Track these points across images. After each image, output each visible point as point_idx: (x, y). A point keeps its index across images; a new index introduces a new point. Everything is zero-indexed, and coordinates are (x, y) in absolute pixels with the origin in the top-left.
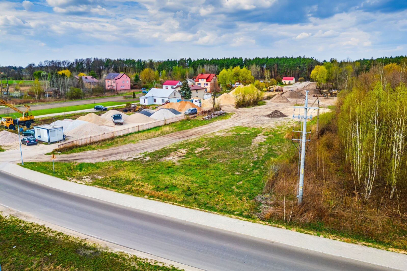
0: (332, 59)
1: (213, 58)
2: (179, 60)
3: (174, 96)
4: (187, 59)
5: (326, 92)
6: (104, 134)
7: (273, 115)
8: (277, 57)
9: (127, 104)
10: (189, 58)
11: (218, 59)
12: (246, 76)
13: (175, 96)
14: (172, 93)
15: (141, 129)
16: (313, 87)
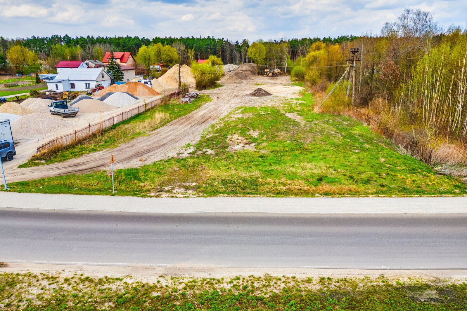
0: (244, 40)
1: (99, 36)
2: (50, 38)
3: (102, 79)
4: (62, 37)
5: (268, 72)
6: (89, 126)
7: (259, 94)
8: (181, 37)
9: (31, 91)
10: (66, 35)
11: (106, 37)
12: (172, 55)
13: (104, 79)
14: (100, 74)
15: (126, 117)
16: (246, 68)
